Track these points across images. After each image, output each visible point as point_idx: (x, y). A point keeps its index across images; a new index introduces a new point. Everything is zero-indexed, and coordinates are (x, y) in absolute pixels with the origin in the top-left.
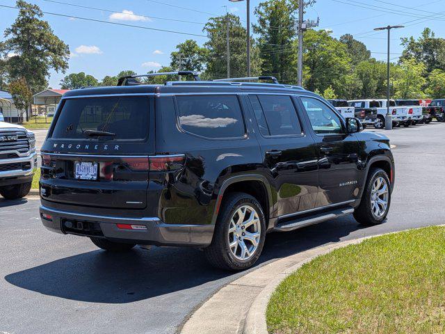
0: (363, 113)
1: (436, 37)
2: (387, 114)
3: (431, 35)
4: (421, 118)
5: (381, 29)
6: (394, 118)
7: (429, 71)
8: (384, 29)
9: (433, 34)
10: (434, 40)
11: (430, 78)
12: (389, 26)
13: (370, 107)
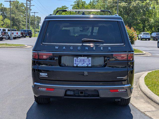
0: (3, 34)
1: (5, 7)
2: (11, 34)
3: (3, 6)
4: (20, 36)
5: (7, 1)
6: (13, 36)
7: (4, 19)
8: (8, 1)
9: (4, 6)
10: (4, 8)
11: (5, 21)
12: (10, 1)
13: (3, 31)
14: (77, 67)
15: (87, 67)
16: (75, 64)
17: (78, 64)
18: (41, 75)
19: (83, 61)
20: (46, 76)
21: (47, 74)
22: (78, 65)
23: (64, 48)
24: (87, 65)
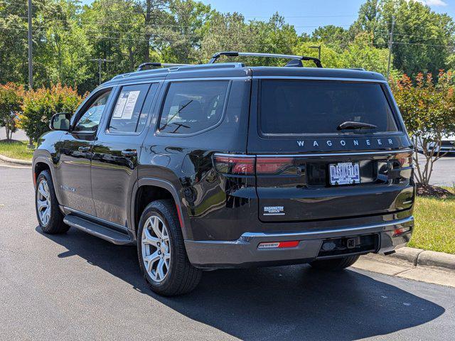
14: (337, 185)
15: (354, 184)
16: (333, 179)
17: (338, 179)
18: (267, 212)
19: (346, 171)
20: (281, 212)
21: (282, 208)
22: (338, 181)
23: (315, 143)
24: (352, 181)
